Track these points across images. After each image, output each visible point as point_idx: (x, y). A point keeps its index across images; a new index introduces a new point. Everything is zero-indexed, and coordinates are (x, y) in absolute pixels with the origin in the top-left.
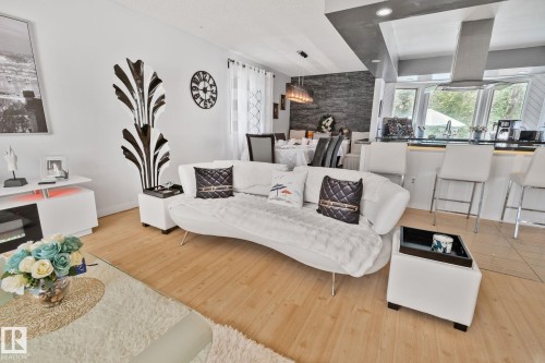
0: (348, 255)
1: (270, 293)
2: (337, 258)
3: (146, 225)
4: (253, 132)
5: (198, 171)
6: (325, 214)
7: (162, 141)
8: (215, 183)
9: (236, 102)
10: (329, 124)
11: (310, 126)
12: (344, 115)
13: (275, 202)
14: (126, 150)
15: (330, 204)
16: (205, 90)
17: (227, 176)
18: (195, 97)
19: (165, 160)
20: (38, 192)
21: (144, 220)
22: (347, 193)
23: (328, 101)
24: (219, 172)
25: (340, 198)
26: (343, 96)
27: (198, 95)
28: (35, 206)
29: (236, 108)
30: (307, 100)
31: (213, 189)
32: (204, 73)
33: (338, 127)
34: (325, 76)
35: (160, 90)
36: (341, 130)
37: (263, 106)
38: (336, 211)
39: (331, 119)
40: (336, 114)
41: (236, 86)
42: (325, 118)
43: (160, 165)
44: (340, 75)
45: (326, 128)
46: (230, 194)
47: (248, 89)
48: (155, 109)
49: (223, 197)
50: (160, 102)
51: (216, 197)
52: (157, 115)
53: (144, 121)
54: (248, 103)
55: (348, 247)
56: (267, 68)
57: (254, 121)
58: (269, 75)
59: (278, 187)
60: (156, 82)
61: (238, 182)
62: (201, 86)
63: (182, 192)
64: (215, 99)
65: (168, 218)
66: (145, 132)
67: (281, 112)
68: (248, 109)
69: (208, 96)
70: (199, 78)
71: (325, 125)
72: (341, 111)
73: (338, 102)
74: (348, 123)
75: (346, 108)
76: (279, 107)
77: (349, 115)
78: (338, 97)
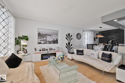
0: (105, 66)
1: (89, 72)
2: (102, 67)
3: (68, 59)
4: (89, 44)
5: (77, 50)
6: (102, 60)
7: (71, 45)
8: (80, 52)
9: (85, 38)
10: (110, 42)
11: (105, 42)
12: (115, 39)
13: (92, 57)
14: (66, 46)
15: (103, 58)
16: (79, 36)
17: (82, 51)
18: (77, 38)
19: (72, 48)
20: (56, 51)
21: (68, 58)
22: (107, 56)
23: (110, 36)
24: (81, 50)
25: (106, 57)
26: (114, 35)
27: (78, 37)
28: (56, 53)
29: (85, 39)
30: (103, 36)
31: (80, 53)
32: (79, 33)
33: (114, 42)
34: (108, 30)
35: (72, 37)
36: (115, 43)
37: (91, 38)
38: (105, 59)
39: (111, 41)
40: (113, 39)
41: (85, 35)
42: (109, 40)
43: (71, 49)
44: (113, 30)
45: (110, 43)
46: (83, 55)
47: (88, 35)
48: (71, 40)
49: (81, 55)
50: (72, 39)
51: (80, 55)
52: (71, 41)
53: (69, 42)
54: (88, 38)
55: (105, 65)
56: (92, 31)
57: (89, 41)
58: (93, 32)
59: (92, 54)
60: (71, 36)
61: (84, 53)
62: (78, 36)
63: (74, 53)
64: (81, 38)
65: (72, 57)
66: (69, 43)
67: (96, 39)
68: (88, 39)
69: (79, 37)
70: (78, 34)
71: (109, 42)
72: (114, 38)
73: (113, 36)
74: (117, 42)
75: (116, 38)
76: (96, 38)
77: (117, 39)
78: (113, 35)
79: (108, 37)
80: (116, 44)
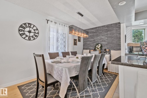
10: (99, 47)
11: (91, 48)
12: (106, 43)
16: (30, 32)
18: (21, 34)
23: (98, 37)
26: (105, 35)
27: (24, 34)
33: (103, 48)
39: (100, 45)
40: (102, 43)
42: (97, 44)
45: (98, 49)
47: (58, 32)
54: (57, 38)
67: (78, 43)
71: (97, 47)
72: (105, 41)
73: (103, 37)
74: (108, 46)
75: (107, 40)
76: (77, 40)
77: (109, 43)
78: (103, 35)
79: (95, 38)
80: (107, 50)
